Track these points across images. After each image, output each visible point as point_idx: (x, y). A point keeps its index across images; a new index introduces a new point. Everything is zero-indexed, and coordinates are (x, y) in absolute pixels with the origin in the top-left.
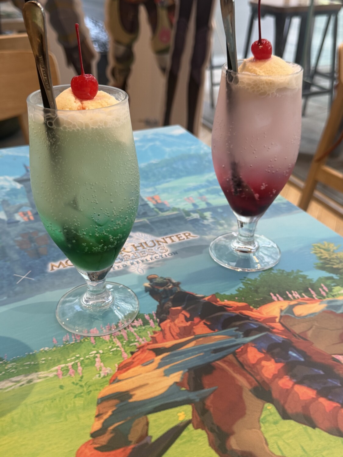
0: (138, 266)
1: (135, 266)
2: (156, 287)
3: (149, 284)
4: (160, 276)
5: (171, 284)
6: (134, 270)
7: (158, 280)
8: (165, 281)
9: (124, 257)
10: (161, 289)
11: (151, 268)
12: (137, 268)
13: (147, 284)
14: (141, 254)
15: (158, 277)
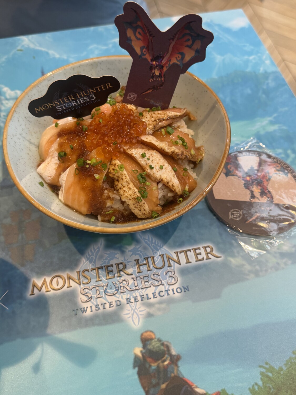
0: (134, 308)
1: (131, 307)
2: (149, 360)
3: (141, 352)
4: (157, 337)
5: (169, 358)
6: (128, 316)
7: (154, 345)
8: (162, 348)
9: (121, 284)
10: (154, 366)
11: (149, 315)
12: (132, 311)
13: (138, 350)
14: (143, 282)
15: (155, 338)
